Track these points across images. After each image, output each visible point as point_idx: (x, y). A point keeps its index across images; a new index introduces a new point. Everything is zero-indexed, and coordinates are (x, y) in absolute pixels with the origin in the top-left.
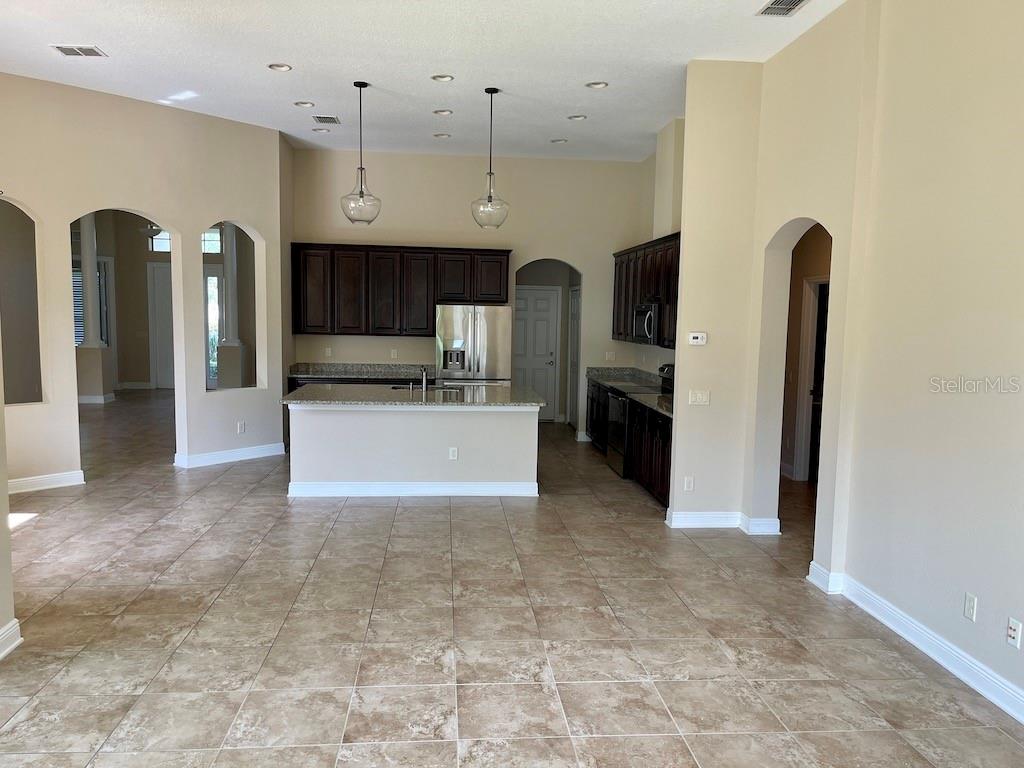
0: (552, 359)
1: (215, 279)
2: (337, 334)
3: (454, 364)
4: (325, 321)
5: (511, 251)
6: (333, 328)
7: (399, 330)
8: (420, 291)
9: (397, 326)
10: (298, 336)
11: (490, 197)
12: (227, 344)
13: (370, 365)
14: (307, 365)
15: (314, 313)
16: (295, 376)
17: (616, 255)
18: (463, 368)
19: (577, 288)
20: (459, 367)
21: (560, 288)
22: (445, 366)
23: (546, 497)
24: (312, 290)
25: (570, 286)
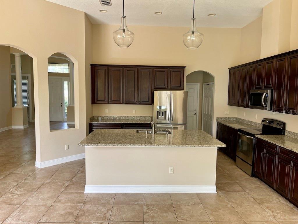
0: (195, 112)
1: (67, 82)
2: (110, 104)
3: (161, 117)
4: (105, 98)
5: (185, 67)
6: (108, 101)
7: (137, 102)
8: (146, 85)
9: (136, 100)
10: (94, 105)
11: (193, 31)
12: (70, 106)
13: (124, 117)
14: (98, 117)
15: (101, 94)
16: (92, 122)
17: (230, 69)
18: (165, 119)
19: (212, 83)
20: (164, 118)
21: (199, 84)
22: (157, 118)
23: (220, 193)
24: (100, 85)
25: (203, 83)
